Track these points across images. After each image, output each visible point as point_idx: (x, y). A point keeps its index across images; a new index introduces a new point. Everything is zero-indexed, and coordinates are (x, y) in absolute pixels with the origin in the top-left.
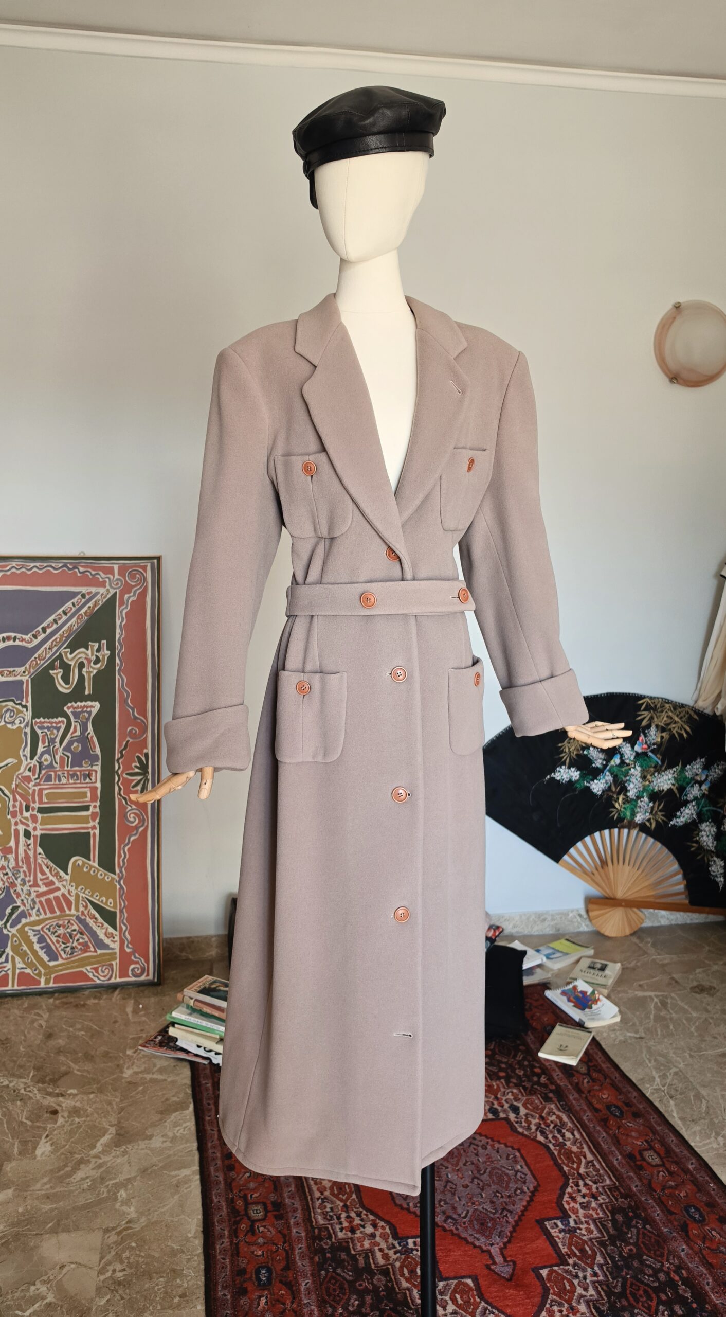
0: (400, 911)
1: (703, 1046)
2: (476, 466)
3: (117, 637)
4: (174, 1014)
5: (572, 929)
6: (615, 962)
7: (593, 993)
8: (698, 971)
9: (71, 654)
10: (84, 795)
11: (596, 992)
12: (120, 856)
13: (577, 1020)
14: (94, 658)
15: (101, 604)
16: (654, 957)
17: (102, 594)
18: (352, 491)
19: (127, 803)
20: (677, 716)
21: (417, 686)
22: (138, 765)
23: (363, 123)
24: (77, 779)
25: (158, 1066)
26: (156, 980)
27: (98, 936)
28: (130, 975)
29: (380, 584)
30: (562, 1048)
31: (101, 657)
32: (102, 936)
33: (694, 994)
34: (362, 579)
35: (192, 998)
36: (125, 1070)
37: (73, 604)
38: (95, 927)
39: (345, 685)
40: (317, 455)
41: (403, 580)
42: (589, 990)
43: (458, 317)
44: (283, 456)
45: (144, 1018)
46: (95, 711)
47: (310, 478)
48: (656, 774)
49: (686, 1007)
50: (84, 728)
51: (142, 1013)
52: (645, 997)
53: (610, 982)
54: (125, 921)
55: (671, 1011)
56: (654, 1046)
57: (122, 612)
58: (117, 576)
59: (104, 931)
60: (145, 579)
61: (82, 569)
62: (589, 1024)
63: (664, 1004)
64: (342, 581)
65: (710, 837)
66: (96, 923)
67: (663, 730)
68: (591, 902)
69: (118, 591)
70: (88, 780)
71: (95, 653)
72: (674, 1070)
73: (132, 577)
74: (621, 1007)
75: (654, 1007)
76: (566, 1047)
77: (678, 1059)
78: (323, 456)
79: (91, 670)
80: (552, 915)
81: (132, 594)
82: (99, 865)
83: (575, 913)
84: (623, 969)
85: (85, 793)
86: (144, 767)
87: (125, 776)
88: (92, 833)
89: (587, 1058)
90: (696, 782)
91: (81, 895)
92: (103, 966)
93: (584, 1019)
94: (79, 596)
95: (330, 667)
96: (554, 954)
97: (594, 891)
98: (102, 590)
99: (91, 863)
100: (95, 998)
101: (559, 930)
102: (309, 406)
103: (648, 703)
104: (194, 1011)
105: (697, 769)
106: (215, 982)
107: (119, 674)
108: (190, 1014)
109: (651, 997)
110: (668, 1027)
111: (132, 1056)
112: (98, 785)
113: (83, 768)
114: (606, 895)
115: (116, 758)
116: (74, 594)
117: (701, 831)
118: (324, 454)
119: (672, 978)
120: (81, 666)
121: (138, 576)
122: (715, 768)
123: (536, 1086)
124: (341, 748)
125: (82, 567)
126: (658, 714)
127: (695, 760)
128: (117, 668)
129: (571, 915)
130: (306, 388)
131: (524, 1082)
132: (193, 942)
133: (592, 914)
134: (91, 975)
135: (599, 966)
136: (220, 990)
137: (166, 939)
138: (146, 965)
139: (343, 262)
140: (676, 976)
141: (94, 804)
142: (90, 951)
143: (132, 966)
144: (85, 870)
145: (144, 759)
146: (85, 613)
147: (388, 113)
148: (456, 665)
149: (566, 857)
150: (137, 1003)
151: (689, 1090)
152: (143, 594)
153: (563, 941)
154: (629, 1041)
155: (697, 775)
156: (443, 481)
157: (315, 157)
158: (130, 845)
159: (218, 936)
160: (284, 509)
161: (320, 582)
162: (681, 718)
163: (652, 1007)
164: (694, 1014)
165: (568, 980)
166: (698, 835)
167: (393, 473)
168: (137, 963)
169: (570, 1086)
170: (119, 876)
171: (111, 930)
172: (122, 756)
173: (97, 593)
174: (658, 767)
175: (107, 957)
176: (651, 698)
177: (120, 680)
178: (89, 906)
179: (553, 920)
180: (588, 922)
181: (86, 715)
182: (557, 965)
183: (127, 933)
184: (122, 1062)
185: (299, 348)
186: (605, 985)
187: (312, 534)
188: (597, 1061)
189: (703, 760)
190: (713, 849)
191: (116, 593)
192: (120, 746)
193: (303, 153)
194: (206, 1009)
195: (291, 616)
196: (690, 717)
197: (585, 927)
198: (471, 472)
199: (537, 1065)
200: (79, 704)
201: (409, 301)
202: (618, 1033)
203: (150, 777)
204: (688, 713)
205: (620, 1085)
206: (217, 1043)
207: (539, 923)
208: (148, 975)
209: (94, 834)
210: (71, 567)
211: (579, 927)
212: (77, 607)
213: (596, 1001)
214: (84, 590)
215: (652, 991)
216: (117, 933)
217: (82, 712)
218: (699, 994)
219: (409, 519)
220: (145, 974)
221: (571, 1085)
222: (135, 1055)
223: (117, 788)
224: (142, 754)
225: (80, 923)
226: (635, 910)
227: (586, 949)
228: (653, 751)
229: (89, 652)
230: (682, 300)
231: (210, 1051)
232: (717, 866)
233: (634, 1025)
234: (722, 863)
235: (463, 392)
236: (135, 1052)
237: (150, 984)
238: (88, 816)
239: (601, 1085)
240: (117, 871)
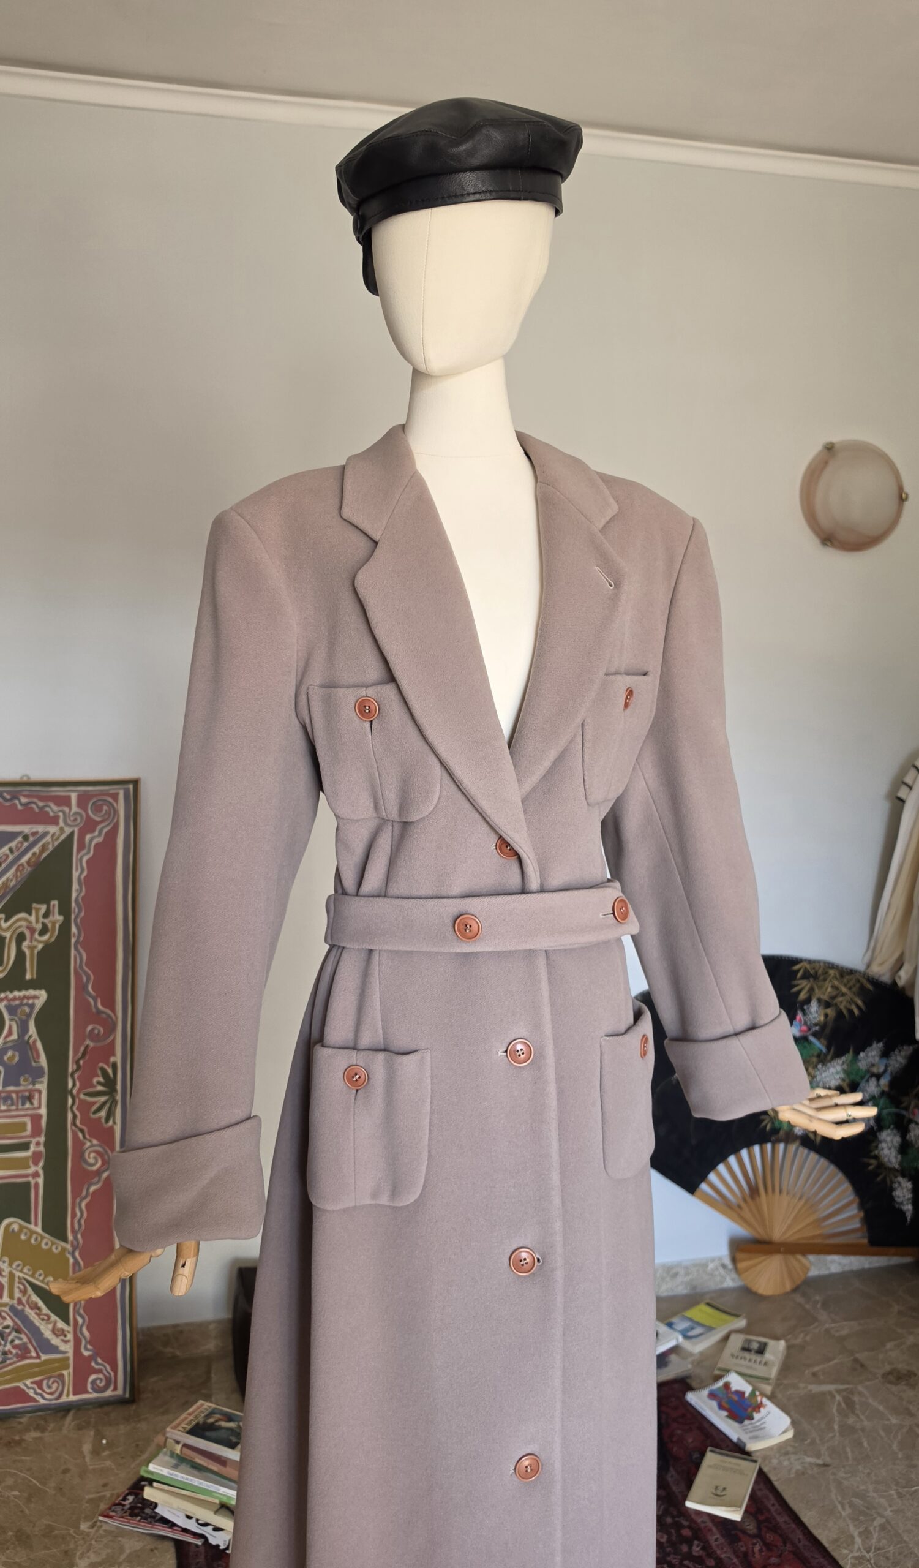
0: (526, 1462)
1: (913, 1476)
2: (634, 701)
3: (74, 895)
4: (152, 1467)
5: (713, 1285)
6: (777, 1338)
7: (753, 1393)
8: (889, 1345)
9: (6, 920)
10: (23, 1126)
11: (757, 1393)
12: (74, 1215)
13: (735, 1439)
14: (39, 927)
15: (51, 848)
16: (827, 1326)
17: (54, 835)
18: (441, 749)
19: (84, 1137)
20: (845, 985)
21: (551, 1073)
22: (101, 1079)
23: (455, 150)
24: (12, 1104)
25: (128, 1551)
26: (127, 1396)
27: (42, 1334)
28: (90, 1390)
29: (487, 899)
30: (719, 1493)
31: (50, 925)
32: (47, 1333)
33: (889, 1386)
34: (456, 891)
35: (178, 1442)
36: (77, 1560)
37: (11, 850)
38: (37, 1321)
39: (428, 1073)
40: (379, 687)
41: (524, 891)
42: (747, 1389)
43: (599, 464)
44: (322, 686)
45: (108, 1463)
46: (39, 1003)
47: (368, 724)
48: (820, 1066)
49: (881, 1408)
50: (23, 1028)
51: (107, 1453)
52: (823, 1394)
53: (774, 1372)
54: (82, 1311)
55: (862, 1417)
56: (845, 1479)
57: (81, 860)
58: (74, 809)
59: (50, 1326)
60: (116, 812)
61: (24, 800)
62: (752, 1446)
63: (850, 1404)
64: (422, 893)
65: (893, 1150)
66: (38, 1315)
67: (827, 1005)
68: (740, 1248)
69: (76, 830)
70: (28, 1105)
71: (41, 919)
72: (879, 1521)
73: (97, 809)
74: (792, 1413)
75: (838, 1410)
76: (724, 1489)
77: (882, 1501)
78: (389, 691)
79: (35, 943)
80: (686, 1268)
81: (96, 833)
82: (44, 1229)
83: (717, 1263)
84: (789, 1347)
85: (24, 1124)
86: (110, 1083)
87: (82, 1096)
88: (33, 1182)
89: (755, 1507)
90: (873, 1075)
91: (18, 1274)
92: (49, 1378)
93: (745, 1438)
94: (20, 839)
95: (401, 1041)
96: (692, 1328)
97: (740, 1231)
98: (53, 829)
99: (32, 1227)
100: (38, 1428)
101: (694, 1288)
102: (367, 609)
103: (806, 968)
104: (181, 1461)
105: (873, 1057)
106: (212, 1413)
107: (76, 949)
108: (175, 1467)
109: (830, 1393)
110: (860, 1444)
111: (88, 1534)
112: (43, 1111)
113: (21, 1088)
114: (757, 1236)
115: (70, 1070)
116: (12, 836)
117: (881, 1142)
118: (392, 686)
119: (856, 1360)
120: (21, 938)
121: (105, 808)
122: (896, 1055)
123: (686, 1562)
124: (422, 1183)
125: (25, 796)
126: (820, 983)
127: (870, 1045)
128: (73, 940)
129: (711, 1266)
130: (363, 579)
131: (669, 1554)
132: (181, 1332)
133: (741, 1265)
134: (31, 1393)
135: (755, 1346)
136: (220, 1428)
137: (143, 1330)
138: (112, 1374)
139: (419, 376)
140: (862, 1356)
141: (37, 1139)
142: (31, 1357)
143: (92, 1377)
144: (23, 1237)
145: (110, 1071)
146: (28, 862)
147: (496, 135)
148: (610, 1030)
149: (704, 1186)
150: (99, 1436)
151: (905, 1556)
152: (112, 835)
153: (703, 1307)
154: (810, 1472)
155: (873, 1065)
156: (586, 728)
157: (374, 207)
158: (88, 1199)
159: (219, 1322)
160: (323, 773)
161: (383, 894)
162: (850, 988)
163: (834, 1410)
164: (894, 1420)
165: (717, 1372)
166: (877, 1147)
167: (505, 718)
168: (99, 1371)
169: (735, 1560)
170: (72, 1245)
171: (61, 1324)
172: (79, 1067)
173: (46, 834)
174: (822, 1056)
175: (56, 1365)
176: (810, 962)
177: (77, 957)
178: (30, 1291)
179: (687, 1274)
180: (734, 1275)
181: (27, 1009)
182: (697, 1348)
183: (84, 1329)
184: (72, 1546)
185: (347, 512)
186: (767, 1379)
187: (371, 813)
188: (769, 1511)
189: (881, 1045)
190: (897, 1166)
191: (72, 833)
192: (76, 1052)
193: (353, 200)
194: (200, 1460)
195: (335, 949)
196: (862, 988)
197: (730, 1281)
198: (629, 710)
199: (686, 1523)
200: (16, 994)
201: (522, 439)
202: (793, 1457)
203: (119, 1097)
204: (859, 981)
205: (807, 1554)
206: (216, 1512)
207: (668, 1279)
208: (115, 1389)
209: (37, 1184)
210: (8, 797)
211: (722, 1282)
212: (16, 854)
213: (758, 1407)
214: (26, 829)
215: (831, 1383)
216: (70, 1329)
217: (21, 1005)
218: (896, 1384)
219: (534, 790)
220: (112, 1388)
221: (737, 1557)
222: (93, 1531)
223: (70, 1116)
224: (108, 1064)
225: (16, 1315)
226: (799, 1257)
227: (736, 1320)
228: (815, 1035)
229: (33, 918)
230: (835, 439)
231: (206, 1525)
232: (902, 1189)
233: (813, 1442)
234: (909, 1185)
235: (618, 585)
236: (92, 1527)
237: (120, 1402)
238: (26, 1159)
239: (780, 1556)
240: (70, 1237)
